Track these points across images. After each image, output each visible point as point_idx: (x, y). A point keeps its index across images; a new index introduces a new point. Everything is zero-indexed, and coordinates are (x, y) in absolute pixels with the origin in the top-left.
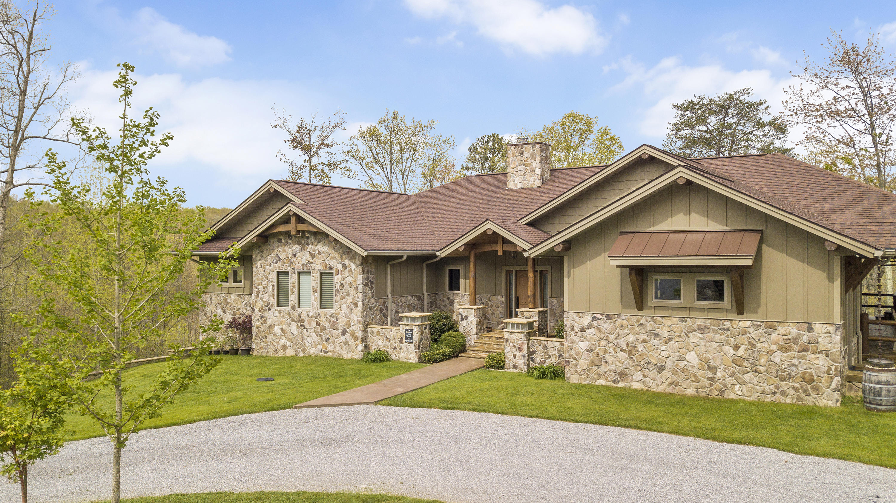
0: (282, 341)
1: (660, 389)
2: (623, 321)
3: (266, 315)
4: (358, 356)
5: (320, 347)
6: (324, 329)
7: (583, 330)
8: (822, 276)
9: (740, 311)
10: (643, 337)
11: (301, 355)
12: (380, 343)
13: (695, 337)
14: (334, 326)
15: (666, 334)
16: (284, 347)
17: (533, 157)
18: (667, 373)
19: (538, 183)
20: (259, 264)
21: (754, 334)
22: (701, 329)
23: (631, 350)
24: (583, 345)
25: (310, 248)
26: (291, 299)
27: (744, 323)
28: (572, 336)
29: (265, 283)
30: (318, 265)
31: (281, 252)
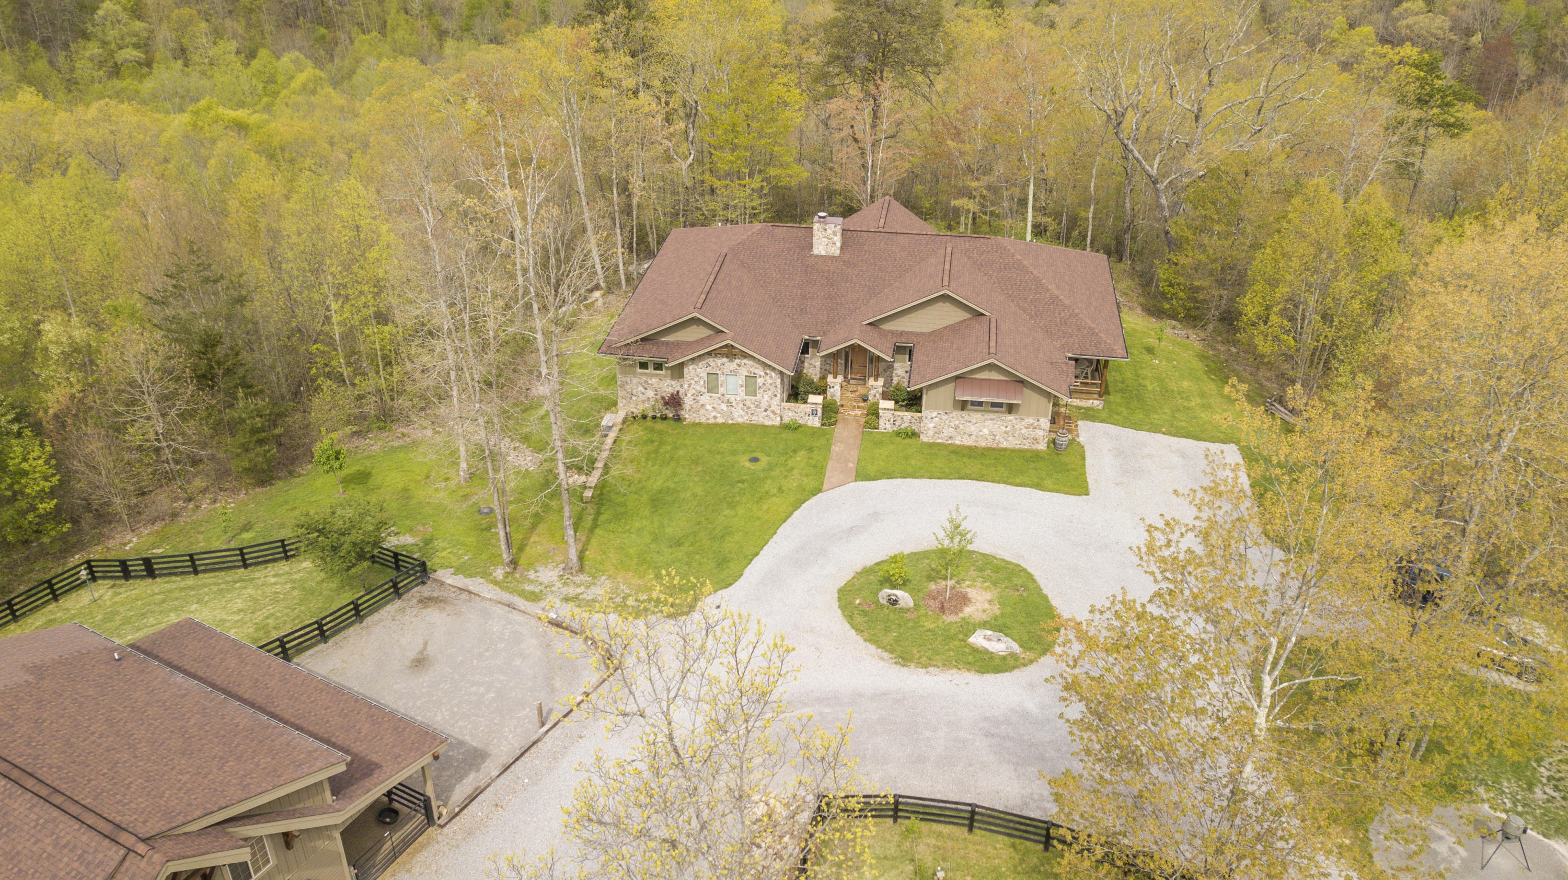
2: (953, 416)
3: (698, 398)
4: (776, 424)
5: (746, 418)
6: (749, 408)
7: (932, 418)
8: (1046, 401)
9: (1010, 413)
10: (963, 422)
11: (730, 422)
12: (790, 415)
13: (987, 423)
15: (974, 421)
17: (835, 234)
18: (973, 437)
19: (837, 252)
20: (691, 370)
21: (1015, 422)
22: (991, 419)
23: (956, 428)
24: (931, 425)
26: (721, 390)
27: (1011, 417)
28: (926, 421)
29: (696, 379)
30: (744, 372)
31: (712, 361)
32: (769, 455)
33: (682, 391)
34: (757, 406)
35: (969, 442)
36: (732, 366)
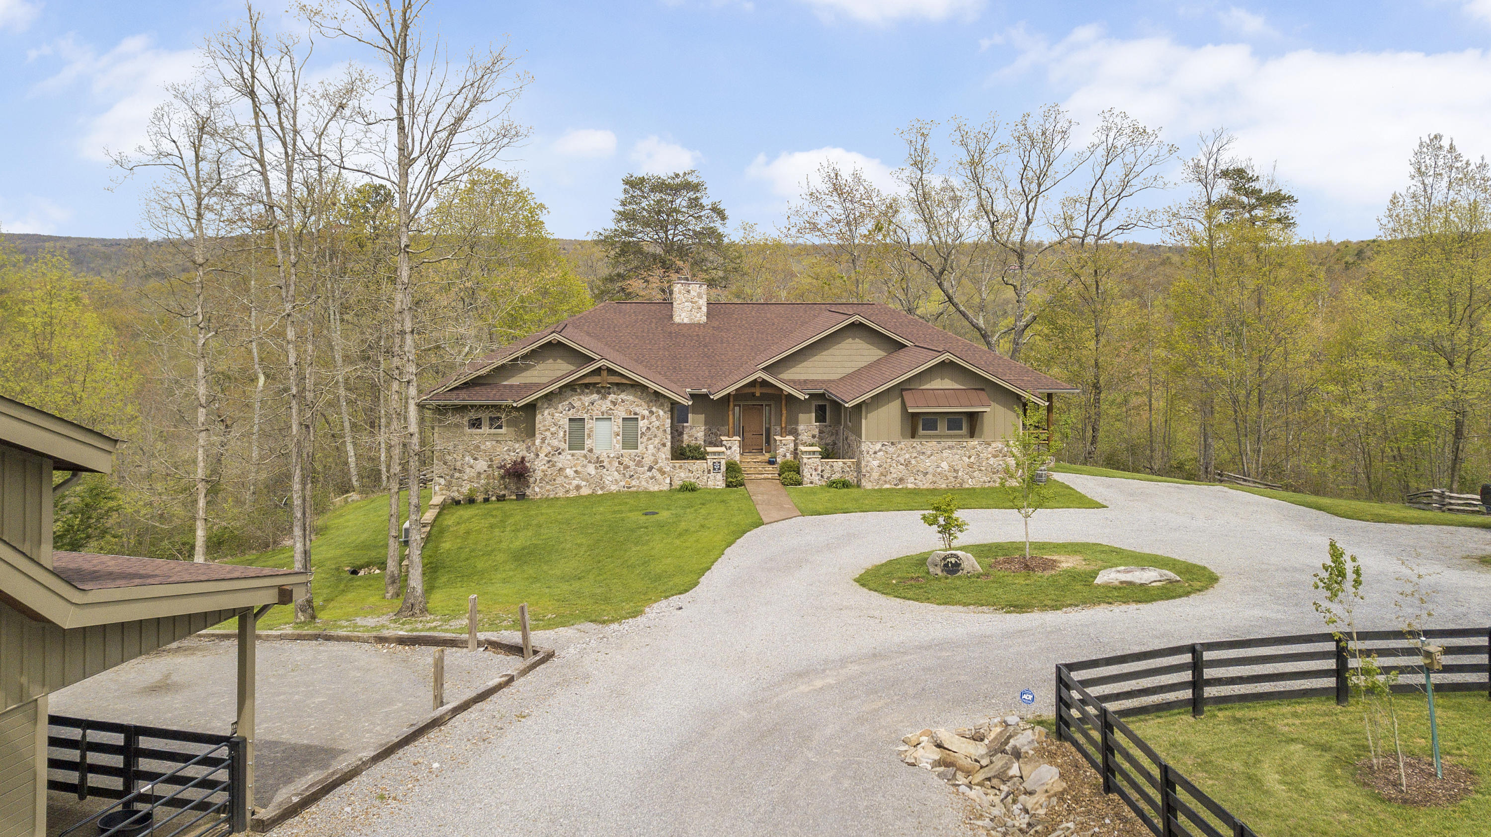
0: (575, 482)
1: (925, 487)
2: (902, 445)
3: (555, 459)
4: (666, 487)
5: (622, 483)
6: (627, 467)
7: (875, 453)
8: (1014, 415)
9: (972, 436)
10: (915, 455)
11: (600, 492)
12: (682, 475)
13: (946, 453)
14: (639, 464)
15: (929, 453)
16: (578, 488)
17: (700, 296)
18: (930, 476)
19: (704, 319)
20: (546, 413)
21: (979, 448)
22: (950, 448)
23: (907, 464)
24: (876, 463)
25: (612, 397)
26: (588, 443)
27: (974, 442)
28: (868, 458)
29: (553, 429)
30: (621, 412)
31: (576, 401)
32: (668, 509)
33: (530, 454)
35: (924, 484)
36: (606, 405)
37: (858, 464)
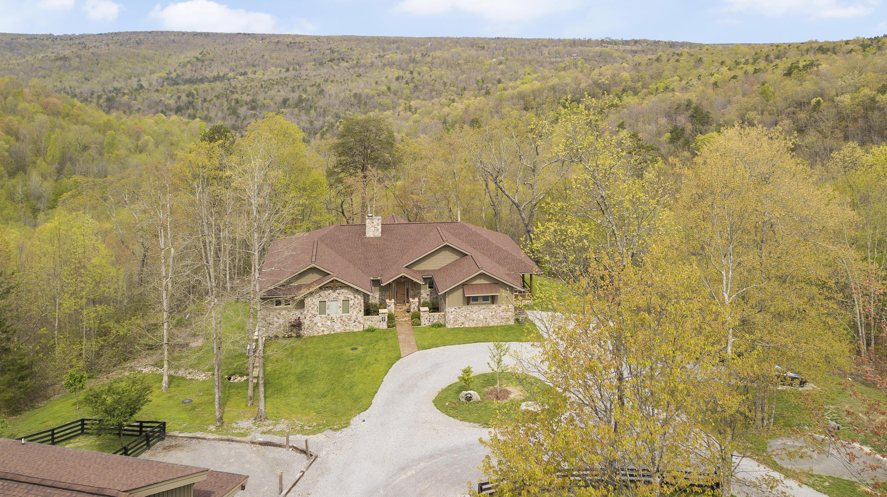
0: (322, 329)
2: (463, 308)
3: (313, 319)
4: (361, 330)
5: (343, 328)
6: (344, 321)
7: (452, 312)
9: (493, 303)
10: (469, 312)
11: (333, 332)
12: (369, 323)
13: (482, 311)
15: (475, 311)
16: (323, 331)
17: (378, 224)
18: (475, 321)
19: (380, 234)
20: (309, 300)
21: (496, 309)
22: (483, 309)
23: (465, 317)
24: (452, 317)
25: (338, 291)
26: (328, 311)
27: (494, 306)
28: (449, 314)
29: (312, 306)
30: (342, 298)
31: (322, 293)
32: (362, 346)
33: (302, 317)
34: (350, 320)
35: (473, 325)
36: (335, 295)
37: (445, 315)
